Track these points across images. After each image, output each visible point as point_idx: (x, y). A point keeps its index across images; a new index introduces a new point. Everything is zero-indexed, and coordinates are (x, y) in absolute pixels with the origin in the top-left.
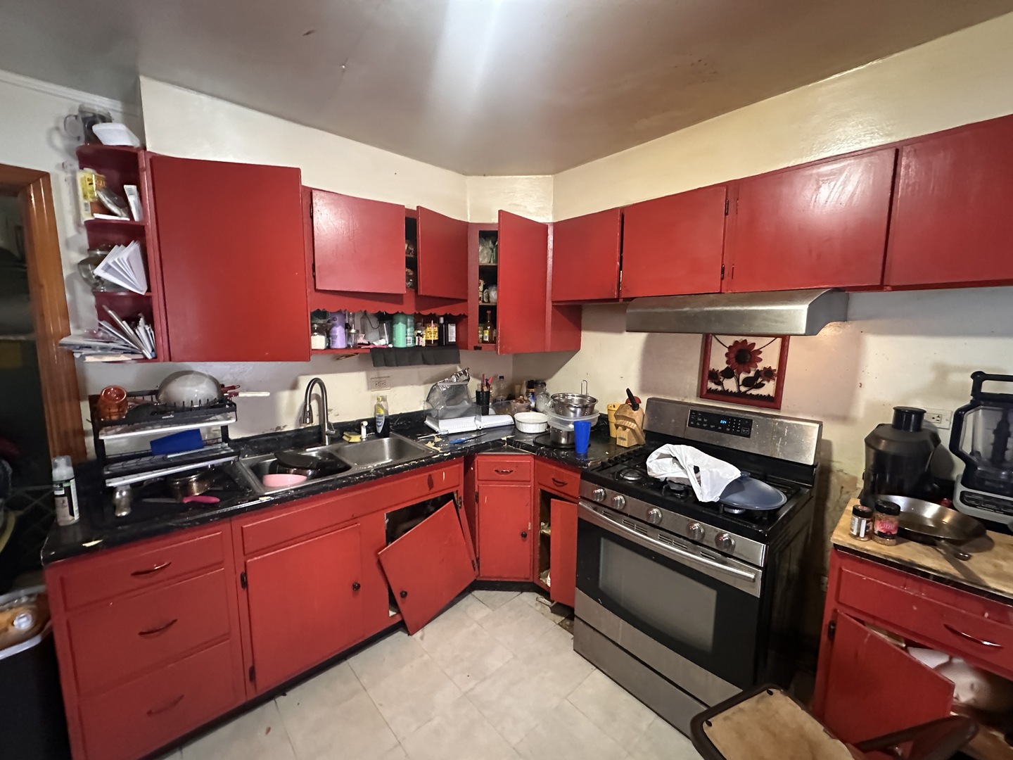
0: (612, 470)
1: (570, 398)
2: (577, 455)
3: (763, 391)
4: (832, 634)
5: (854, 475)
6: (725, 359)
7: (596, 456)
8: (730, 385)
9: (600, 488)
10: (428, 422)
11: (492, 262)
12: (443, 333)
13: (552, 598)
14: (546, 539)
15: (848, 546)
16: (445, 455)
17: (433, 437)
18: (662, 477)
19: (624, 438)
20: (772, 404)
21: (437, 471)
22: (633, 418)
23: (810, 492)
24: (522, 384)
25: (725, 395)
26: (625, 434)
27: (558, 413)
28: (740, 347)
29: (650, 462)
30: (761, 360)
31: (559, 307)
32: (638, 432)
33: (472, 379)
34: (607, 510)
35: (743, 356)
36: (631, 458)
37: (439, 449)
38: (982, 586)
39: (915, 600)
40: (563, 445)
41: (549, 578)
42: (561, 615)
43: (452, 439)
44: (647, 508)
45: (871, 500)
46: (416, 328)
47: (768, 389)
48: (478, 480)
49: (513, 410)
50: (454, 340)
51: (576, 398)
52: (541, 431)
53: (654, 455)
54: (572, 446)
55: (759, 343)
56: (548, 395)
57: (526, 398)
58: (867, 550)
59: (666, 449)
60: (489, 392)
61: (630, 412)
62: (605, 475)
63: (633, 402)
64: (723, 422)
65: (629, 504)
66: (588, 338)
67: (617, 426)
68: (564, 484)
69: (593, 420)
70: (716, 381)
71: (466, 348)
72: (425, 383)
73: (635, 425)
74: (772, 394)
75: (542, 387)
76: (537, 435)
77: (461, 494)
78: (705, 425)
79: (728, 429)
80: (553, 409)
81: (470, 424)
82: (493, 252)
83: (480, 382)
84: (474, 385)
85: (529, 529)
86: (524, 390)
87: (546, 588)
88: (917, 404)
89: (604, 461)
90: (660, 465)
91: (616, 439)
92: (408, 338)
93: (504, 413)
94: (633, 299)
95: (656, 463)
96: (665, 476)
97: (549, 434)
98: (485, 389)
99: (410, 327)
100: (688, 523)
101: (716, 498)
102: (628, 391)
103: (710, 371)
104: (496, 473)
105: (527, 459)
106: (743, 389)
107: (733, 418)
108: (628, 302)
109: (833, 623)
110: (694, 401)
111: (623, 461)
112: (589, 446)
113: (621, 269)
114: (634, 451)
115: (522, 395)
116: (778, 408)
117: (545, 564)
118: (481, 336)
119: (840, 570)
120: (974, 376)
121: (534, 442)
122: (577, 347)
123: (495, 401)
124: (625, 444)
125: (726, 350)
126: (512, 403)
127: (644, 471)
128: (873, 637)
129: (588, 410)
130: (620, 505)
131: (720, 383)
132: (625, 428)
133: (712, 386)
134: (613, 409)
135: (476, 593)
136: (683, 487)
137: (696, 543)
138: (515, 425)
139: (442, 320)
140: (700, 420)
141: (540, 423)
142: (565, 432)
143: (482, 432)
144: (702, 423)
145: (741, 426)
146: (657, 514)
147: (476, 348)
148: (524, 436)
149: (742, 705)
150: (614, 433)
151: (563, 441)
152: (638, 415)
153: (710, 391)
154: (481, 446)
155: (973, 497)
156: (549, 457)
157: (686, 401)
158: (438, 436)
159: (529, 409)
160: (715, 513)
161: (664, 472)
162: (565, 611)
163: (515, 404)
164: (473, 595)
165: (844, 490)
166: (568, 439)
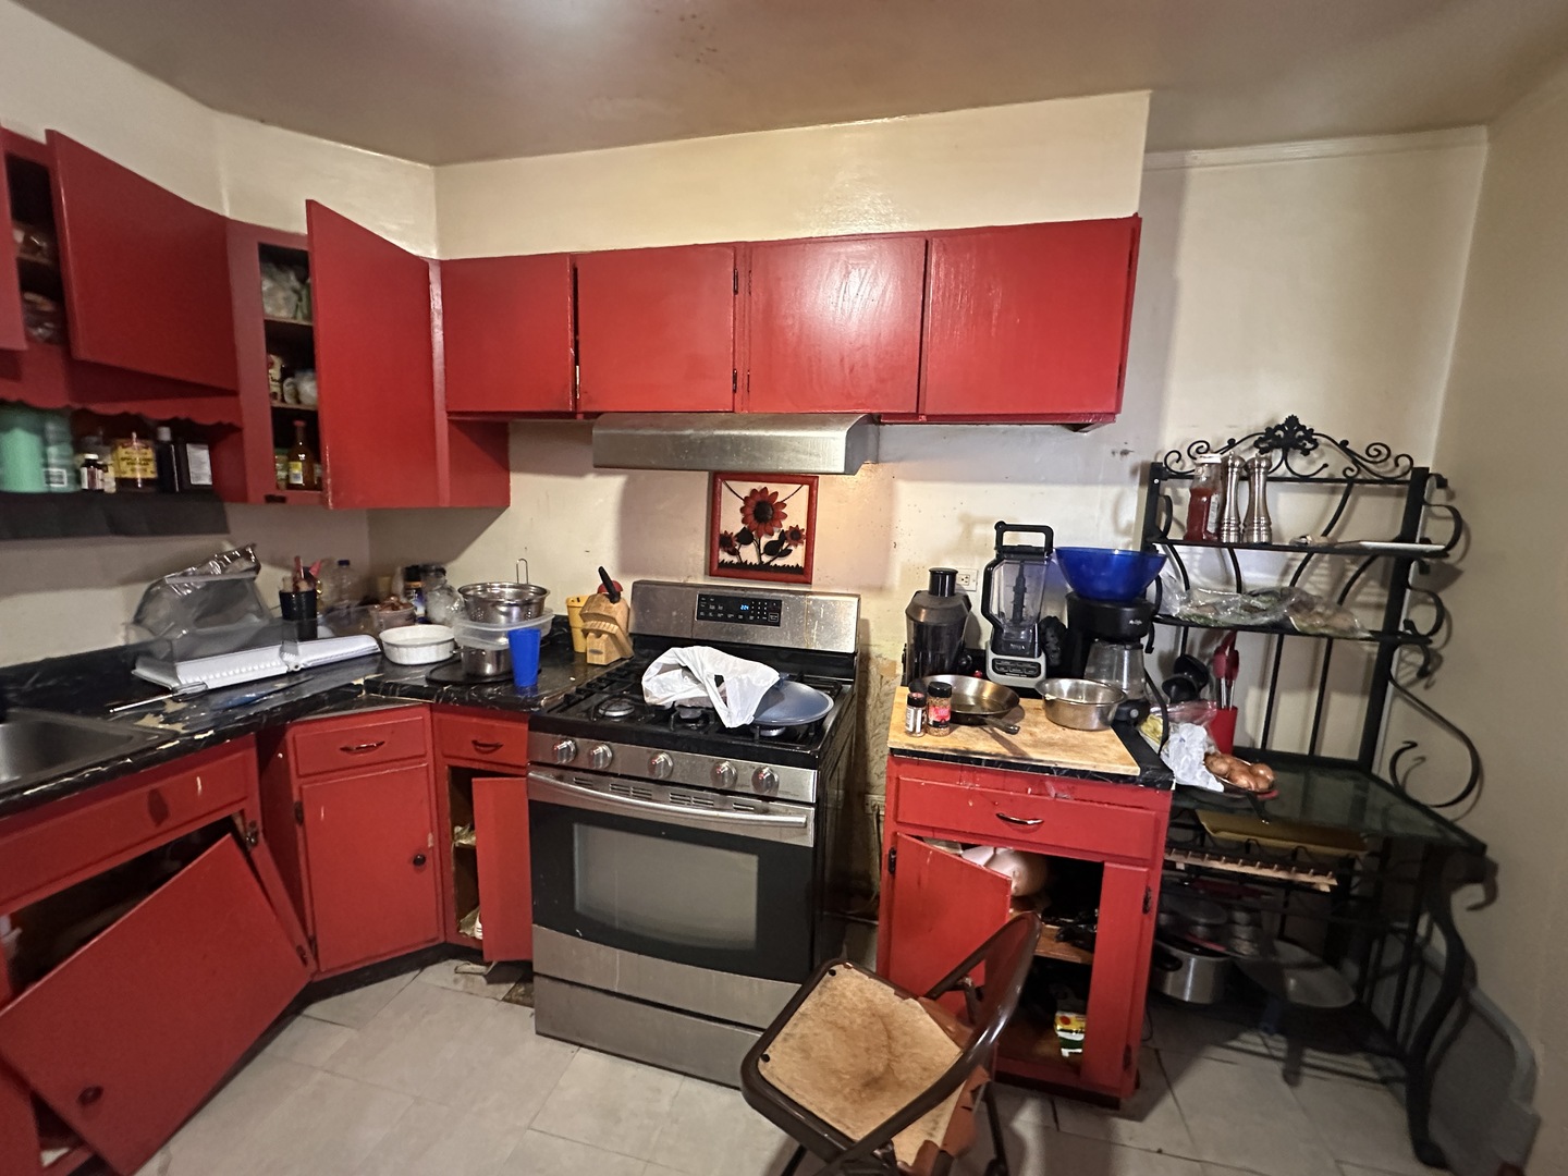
0: (584, 705)
1: (496, 591)
2: (517, 690)
3: (790, 561)
4: (892, 865)
5: (892, 659)
6: (740, 516)
7: (552, 687)
8: (749, 554)
9: (566, 740)
10: (143, 672)
11: (300, 315)
12: (170, 464)
13: (486, 959)
14: (467, 856)
15: (906, 748)
16: (197, 737)
17: (162, 703)
18: (668, 703)
19: (599, 650)
20: (802, 578)
21: (180, 776)
22: (612, 615)
23: (853, 688)
24: (392, 575)
25: (743, 570)
26: (600, 644)
27: (474, 619)
28: (758, 498)
29: (648, 680)
30: (785, 516)
31: (463, 423)
32: (621, 637)
33: (265, 568)
34: (581, 775)
35: (762, 511)
36: (615, 681)
37: (178, 727)
38: (1026, 759)
39: (971, 794)
40: (488, 677)
41: (478, 925)
42: (507, 981)
43: (218, 700)
44: (649, 756)
45: (917, 685)
46: (79, 447)
47: (796, 557)
48: (299, 776)
49: (376, 624)
50: (207, 481)
51: (508, 591)
52: (441, 658)
53: (653, 668)
54: (507, 677)
55: (783, 491)
56: (450, 590)
57: (404, 601)
58: (925, 748)
59: (671, 656)
60: (314, 593)
61: (606, 607)
62: (573, 715)
63: (610, 590)
64: (745, 607)
65: (618, 755)
66: (520, 483)
67: (586, 633)
68: (497, 747)
69: (543, 626)
70: (730, 550)
71: (242, 497)
72: (125, 582)
73: (617, 627)
74: (801, 564)
75: (438, 577)
76: (434, 667)
77: (255, 814)
78: (719, 615)
79: (752, 618)
80: (464, 614)
81: (268, 662)
82: (300, 299)
83: (289, 574)
84: (271, 582)
85: (430, 845)
86: (400, 586)
87: (474, 945)
88: (948, 565)
89: (569, 693)
90: (663, 685)
91: (585, 654)
92: (54, 470)
93: (357, 633)
94: (599, 414)
95: (659, 681)
96: (671, 700)
97: (460, 661)
98: (304, 587)
99: (58, 442)
100: (712, 764)
101: (748, 720)
102: (602, 571)
103: (721, 535)
104: (345, 753)
105: (417, 715)
106: (765, 559)
107: (756, 600)
108: (592, 421)
109: (893, 852)
110: (701, 581)
111: (602, 688)
112: (540, 671)
113: (577, 362)
114: (618, 669)
115: (393, 595)
116: (808, 583)
117: (468, 900)
118: (282, 474)
119: (898, 778)
120: (997, 527)
121: (428, 680)
122: (503, 502)
123: (330, 610)
124: (601, 660)
125: (741, 504)
126: (372, 612)
127: (637, 697)
128: (936, 853)
129: (533, 609)
130: (604, 761)
131: (735, 553)
132: (599, 634)
133: (725, 557)
134: (576, 604)
135: (315, 1010)
136: (699, 711)
137: (725, 793)
138: (383, 653)
139: (165, 434)
140: (713, 607)
141: (438, 644)
142: (492, 652)
143: (302, 675)
144: (716, 612)
145: (767, 612)
146: (666, 761)
147: (270, 499)
148: (405, 671)
149: (802, 1008)
150: (580, 644)
151: (489, 669)
152: (619, 610)
153: (723, 565)
154: (301, 704)
155: (1002, 663)
156: (462, 701)
157: (690, 581)
158: (175, 700)
159: (413, 620)
160: (748, 742)
161: (670, 694)
162: (516, 973)
163: (379, 613)
164: (308, 1017)
165: (884, 681)
166: (498, 664)
